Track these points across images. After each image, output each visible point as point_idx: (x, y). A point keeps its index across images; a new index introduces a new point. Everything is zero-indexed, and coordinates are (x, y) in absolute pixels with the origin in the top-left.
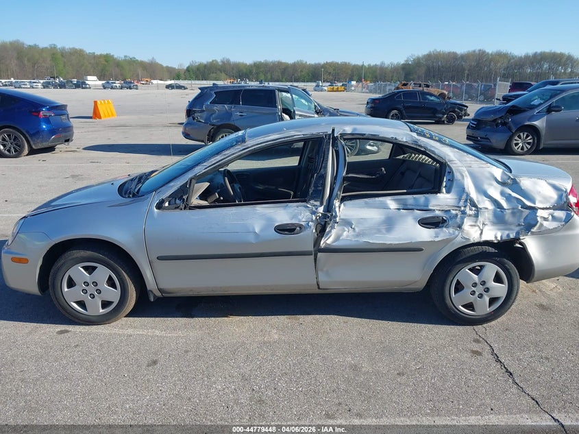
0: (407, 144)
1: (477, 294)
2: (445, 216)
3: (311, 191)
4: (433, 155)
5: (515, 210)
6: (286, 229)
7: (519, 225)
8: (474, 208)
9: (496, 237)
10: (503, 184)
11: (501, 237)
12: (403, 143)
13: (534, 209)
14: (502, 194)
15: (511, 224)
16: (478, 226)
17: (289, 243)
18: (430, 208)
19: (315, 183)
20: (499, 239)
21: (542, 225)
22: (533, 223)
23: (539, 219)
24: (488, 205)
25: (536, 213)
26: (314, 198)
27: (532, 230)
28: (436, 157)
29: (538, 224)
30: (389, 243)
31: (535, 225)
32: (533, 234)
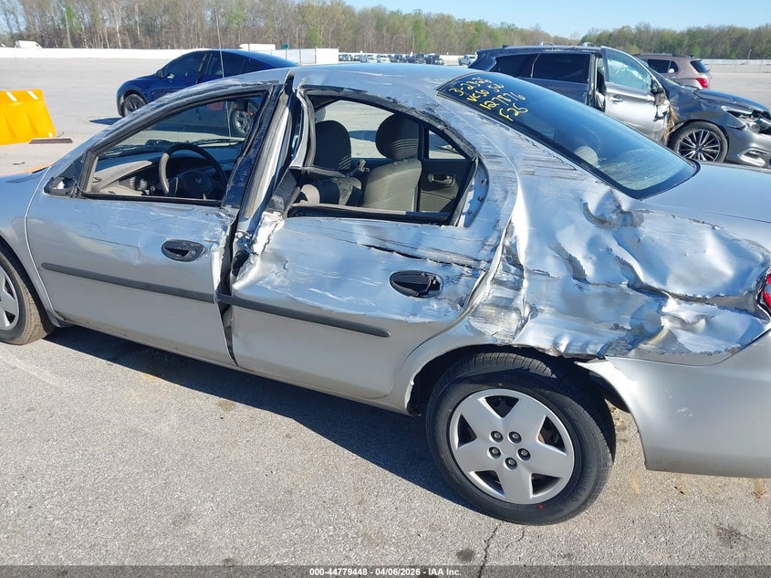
0: (414, 114)
1: (504, 456)
2: (440, 275)
3: (229, 187)
4: (457, 141)
5: (613, 290)
6: (177, 250)
7: (617, 327)
8: (513, 269)
9: (555, 344)
10: (600, 221)
11: (569, 346)
12: (404, 111)
13: (659, 295)
14: (593, 245)
15: (598, 322)
16: (517, 310)
17: (176, 274)
18: (419, 252)
19: (237, 174)
20: (562, 349)
21: (672, 337)
22: (649, 328)
23: (666, 323)
24: (552, 266)
25: (661, 307)
26: (233, 203)
27: (642, 346)
28: (462, 145)
29: (663, 334)
30: (328, 307)
31: (651, 336)
32: (642, 355)
